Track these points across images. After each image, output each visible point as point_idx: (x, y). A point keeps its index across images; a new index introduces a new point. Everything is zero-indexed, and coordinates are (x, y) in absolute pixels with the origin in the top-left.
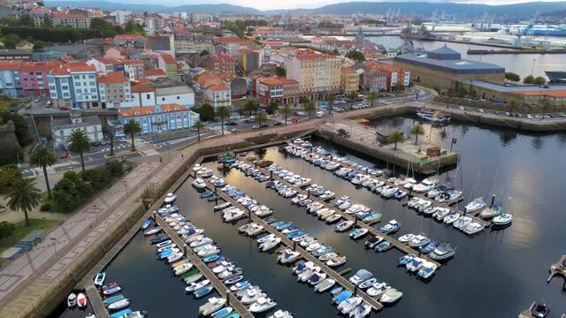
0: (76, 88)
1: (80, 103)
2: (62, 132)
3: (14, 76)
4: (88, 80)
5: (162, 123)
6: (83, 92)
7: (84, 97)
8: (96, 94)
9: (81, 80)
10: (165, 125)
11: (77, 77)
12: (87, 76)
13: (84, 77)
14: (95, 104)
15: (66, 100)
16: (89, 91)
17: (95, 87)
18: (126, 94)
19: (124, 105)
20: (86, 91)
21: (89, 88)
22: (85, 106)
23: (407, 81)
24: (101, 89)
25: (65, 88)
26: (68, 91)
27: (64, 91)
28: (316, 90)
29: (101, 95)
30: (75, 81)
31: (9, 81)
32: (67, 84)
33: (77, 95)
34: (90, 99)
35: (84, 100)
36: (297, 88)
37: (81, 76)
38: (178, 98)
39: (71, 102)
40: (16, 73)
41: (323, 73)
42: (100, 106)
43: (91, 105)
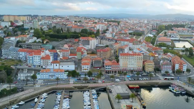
0: (34, 60)
1: (35, 65)
2: (20, 75)
3: (25, 54)
4: (38, 58)
5: (53, 76)
6: (36, 62)
7: (36, 63)
8: (40, 63)
9: (36, 58)
10: (54, 77)
11: (35, 57)
12: (38, 57)
13: (37, 57)
14: (39, 66)
15: (31, 64)
16: (38, 62)
17: (39, 60)
18: (49, 64)
19: (48, 67)
20: (37, 61)
21: (38, 60)
22: (36, 66)
23: (185, 69)
24: (41, 61)
25: (31, 60)
26: (32, 61)
27: (30, 61)
28: (129, 69)
29: (41, 63)
30: (34, 58)
31: (24, 55)
32: (31, 59)
33: (34, 62)
34: (38, 64)
35: (36, 64)
36: (119, 67)
37: (36, 57)
38: (68, 66)
39: (32, 65)
40: (26, 53)
41: (133, 62)
42: (41, 67)
43: (38, 66)
